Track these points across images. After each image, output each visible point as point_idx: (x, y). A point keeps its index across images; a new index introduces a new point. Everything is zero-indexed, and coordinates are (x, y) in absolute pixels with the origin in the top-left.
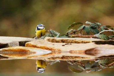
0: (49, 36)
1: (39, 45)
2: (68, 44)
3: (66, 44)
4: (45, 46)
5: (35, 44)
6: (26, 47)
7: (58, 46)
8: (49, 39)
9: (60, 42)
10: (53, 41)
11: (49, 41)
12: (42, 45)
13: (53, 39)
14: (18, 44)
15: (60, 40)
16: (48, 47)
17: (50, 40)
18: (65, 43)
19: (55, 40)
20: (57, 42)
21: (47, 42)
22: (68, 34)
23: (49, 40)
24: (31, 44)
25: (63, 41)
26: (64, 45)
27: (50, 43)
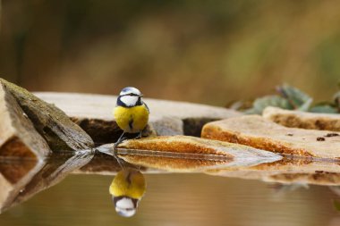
0: (279, 105)
1: (245, 134)
2: (336, 135)
3: (329, 136)
4: (263, 139)
5: (232, 132)
6: (205, 137)
7: (302, 140)
8: (277, 117)
9: (313, 126)
10: (290, 123)
11: (278, 122)
12: (255, 136)
13: (291, 118)
14: (180, 128)
15: (311, 120)
16: (274, 143)
17: (281, 119)
18: (326, 132)
19: (298, 120)
20: (303, 126)
21: (270, 125)
22: (337, 100)
23: (277, 119)
24: (219, 129)
25: (320, 125)
26: (323, 139)
27: (280, 127)
